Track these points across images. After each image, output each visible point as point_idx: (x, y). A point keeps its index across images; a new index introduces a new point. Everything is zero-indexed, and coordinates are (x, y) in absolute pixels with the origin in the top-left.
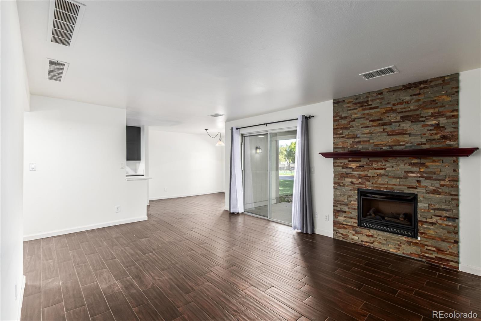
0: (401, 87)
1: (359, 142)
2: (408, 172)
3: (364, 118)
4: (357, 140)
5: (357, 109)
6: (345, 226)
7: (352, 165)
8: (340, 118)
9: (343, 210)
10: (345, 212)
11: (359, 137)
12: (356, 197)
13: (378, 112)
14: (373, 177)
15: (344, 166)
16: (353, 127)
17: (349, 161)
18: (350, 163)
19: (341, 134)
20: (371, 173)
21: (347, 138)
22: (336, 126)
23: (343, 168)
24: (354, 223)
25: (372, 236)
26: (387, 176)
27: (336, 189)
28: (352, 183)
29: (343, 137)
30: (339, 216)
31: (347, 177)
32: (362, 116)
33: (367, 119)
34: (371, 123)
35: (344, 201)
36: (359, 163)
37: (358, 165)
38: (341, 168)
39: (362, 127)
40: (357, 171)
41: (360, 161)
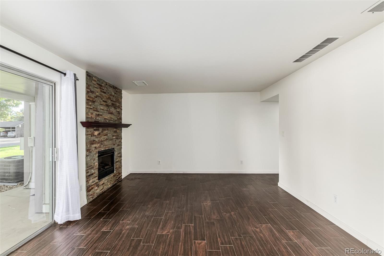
0: (112, 86)
1: (99, 115)
2: (113, 136)
3: (101, 97)
4: (97, 113)
5: (98, 88)
6: (93, 186)
7: (96, 133)
8: (90, 91)
9: (92, 173)
10: (92, 174)
11: (98, 111)
12: (97, 159)
13: (106, 96)
14: (104, 141)
15: (93, 135)
16: (96, 102)
17: (94, 130)
18: (95, 131)
19: (90, 106)
20: (103, 138)
21: (94, 110)
22: (88, 97)
23: (92, 136)
24: (97, 180)
25: (103, 183)
26: (108, 139)
27: (88, 156)
28: (95, 148)
29: (91, 109)
30: (89, 180)
31: (93, 144)
32: (99, 95)
33: (102, 99)
34: (104, 103)
35: (92, 165)
36: (99, 131)
37: (98, 133)
38: (90, 135)
39: (100, 104)
40: (98, 138)
41: (98, 130)
